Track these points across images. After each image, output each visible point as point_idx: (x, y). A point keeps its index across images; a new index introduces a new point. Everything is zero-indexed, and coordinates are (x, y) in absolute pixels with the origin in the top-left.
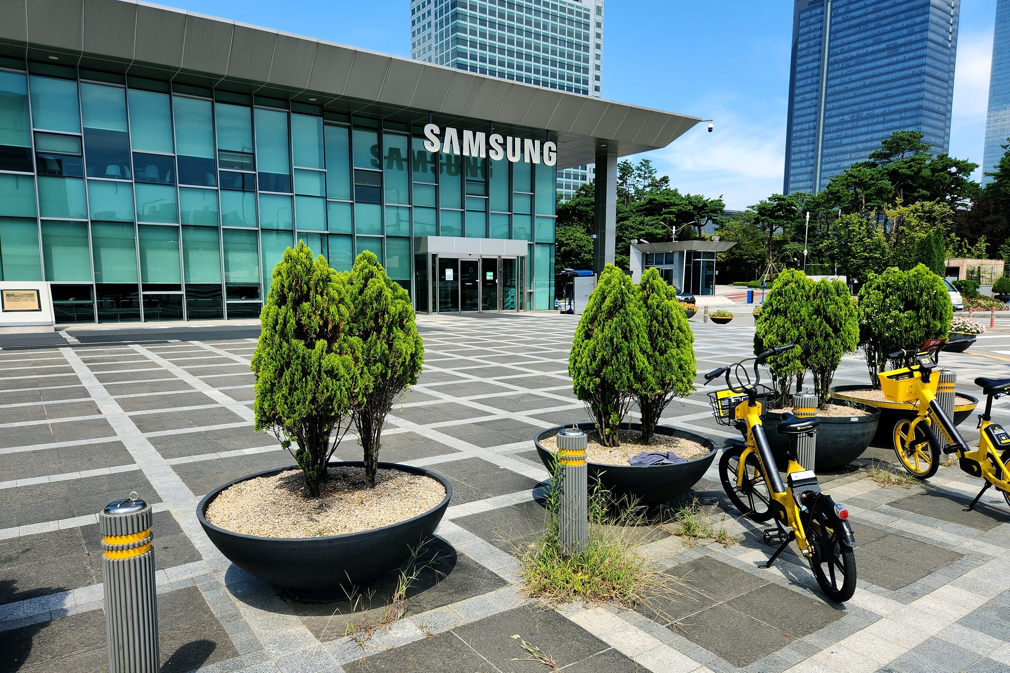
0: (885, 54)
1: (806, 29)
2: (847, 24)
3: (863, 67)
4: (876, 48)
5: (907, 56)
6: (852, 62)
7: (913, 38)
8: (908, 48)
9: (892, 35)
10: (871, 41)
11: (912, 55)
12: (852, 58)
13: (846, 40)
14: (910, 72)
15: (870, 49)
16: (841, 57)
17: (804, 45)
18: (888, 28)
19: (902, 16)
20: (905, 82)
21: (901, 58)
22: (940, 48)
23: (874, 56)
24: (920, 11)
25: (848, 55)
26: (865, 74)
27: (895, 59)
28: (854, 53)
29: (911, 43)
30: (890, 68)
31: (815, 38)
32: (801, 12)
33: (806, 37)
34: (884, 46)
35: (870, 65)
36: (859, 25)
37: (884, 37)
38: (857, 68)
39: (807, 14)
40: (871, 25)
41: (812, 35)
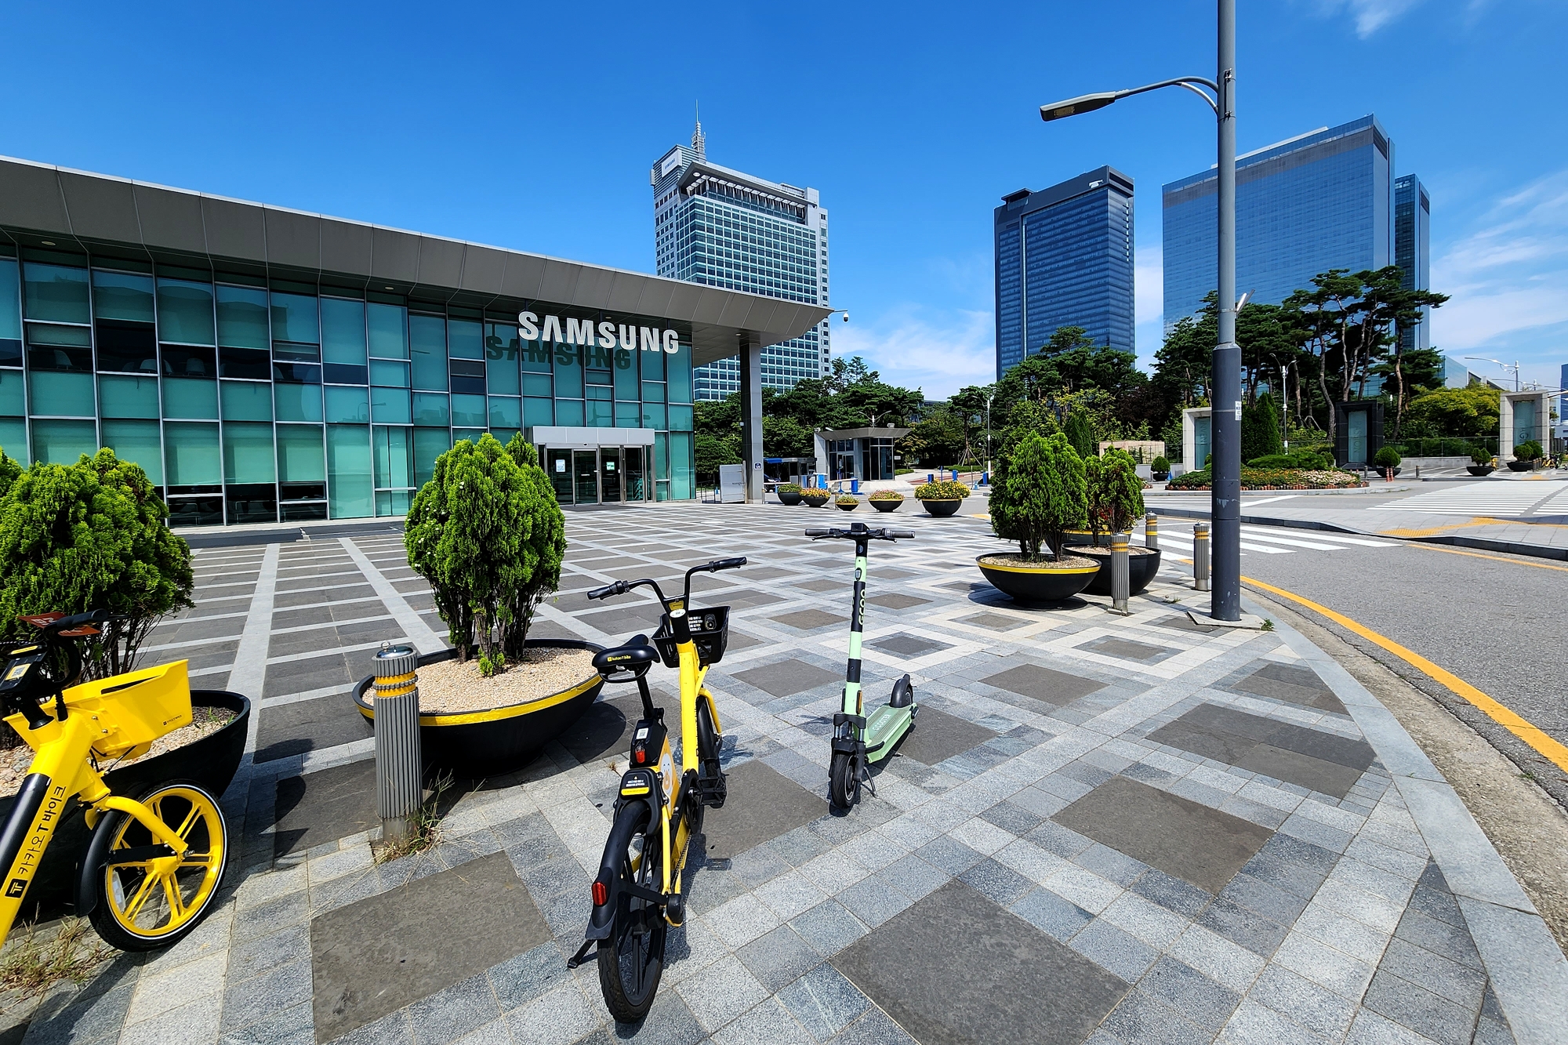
0: (1074, 268)
1: (1006, 248)
2: (1040, 243)
3: (1056, 279)
4: (1065, 263)
5: (1093, 269)
6: (1047, 275)
7: (1096, 254)
8: (1093, 263)
9: (1079, 252)
10: (1061, 257)
11: (1096, 268)
12: (1046, 272)
13: (1040, 257)
14: (1096, 282)
15: (1061, 264)
16: (1037, 271)
17: (1005, 261)
18: (1075, 246)
19: (1085, 236)
20: (1093, 291)
21: (1088, 271)
22: (1120, 263)
23: (1065, 270)
24: (1100, 232)
25: (1043, 269)
26: (1058, 285)
27: (1082, 272)
28: (1048, 268)
29: (1095, 258)
30: (1079, 280)
31: (1014, 255)
32: (1001, 234)
33: (1006, 255)
34: (1072, 261)
35: (1062, 277)
36: (1050, 244)
37: (1072, 254)
38: (1051, 280)
39: (1006, 235)
40: (1060, 244)
41: (1011, 253)
